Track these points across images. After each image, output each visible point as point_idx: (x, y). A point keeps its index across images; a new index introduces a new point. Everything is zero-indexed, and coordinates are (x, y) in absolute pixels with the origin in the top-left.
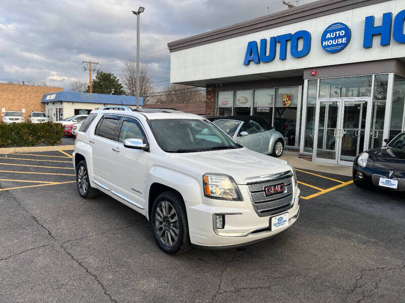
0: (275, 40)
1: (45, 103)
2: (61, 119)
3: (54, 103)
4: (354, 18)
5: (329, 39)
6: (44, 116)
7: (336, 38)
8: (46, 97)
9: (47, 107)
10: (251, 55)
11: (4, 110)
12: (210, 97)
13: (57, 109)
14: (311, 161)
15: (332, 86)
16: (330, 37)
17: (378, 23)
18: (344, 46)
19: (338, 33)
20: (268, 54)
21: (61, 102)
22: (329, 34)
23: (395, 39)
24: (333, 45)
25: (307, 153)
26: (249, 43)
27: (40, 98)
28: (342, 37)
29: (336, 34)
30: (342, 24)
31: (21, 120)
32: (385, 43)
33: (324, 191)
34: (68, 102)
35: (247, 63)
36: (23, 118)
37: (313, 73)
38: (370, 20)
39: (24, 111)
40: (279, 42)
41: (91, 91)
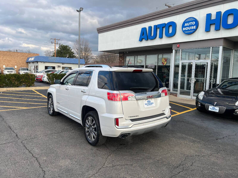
0: (156, 27)
1: (28, 63)
2: (37, 72)
3: (33, 62)
4: (200, 15)
5: (186, 27)
6: (28, 70)
7: (190, 26)
8: (29, 59)
9: (30, 65)
10: (143, 35)
11: (4, 67)
12: (121, 60)
13: (35, 66)
14: (177, 96)
15: (190, 54)
16: (187, 25)
17: (213, 17)
18: (195, 30)
19: (191, 23)
20: (152, 35)
21: (37, 62)
22: (186, 24)
23: (223, 27)
24: (188, 30)
25: (174, 92)
26: (142, 28)
27: (25, 60)
28: (193, 25)
29: (190, 24)
30: (193, 18)
31: (14, 72)
32: (217, 29)
33: (179, 113)
34: (41, 62)
35: (141, 40)
36: (15, 71)
37: (177, 46)
38: (209, 16)
39: (16, 67)
40: (159, 28)
41: (55, 56)
